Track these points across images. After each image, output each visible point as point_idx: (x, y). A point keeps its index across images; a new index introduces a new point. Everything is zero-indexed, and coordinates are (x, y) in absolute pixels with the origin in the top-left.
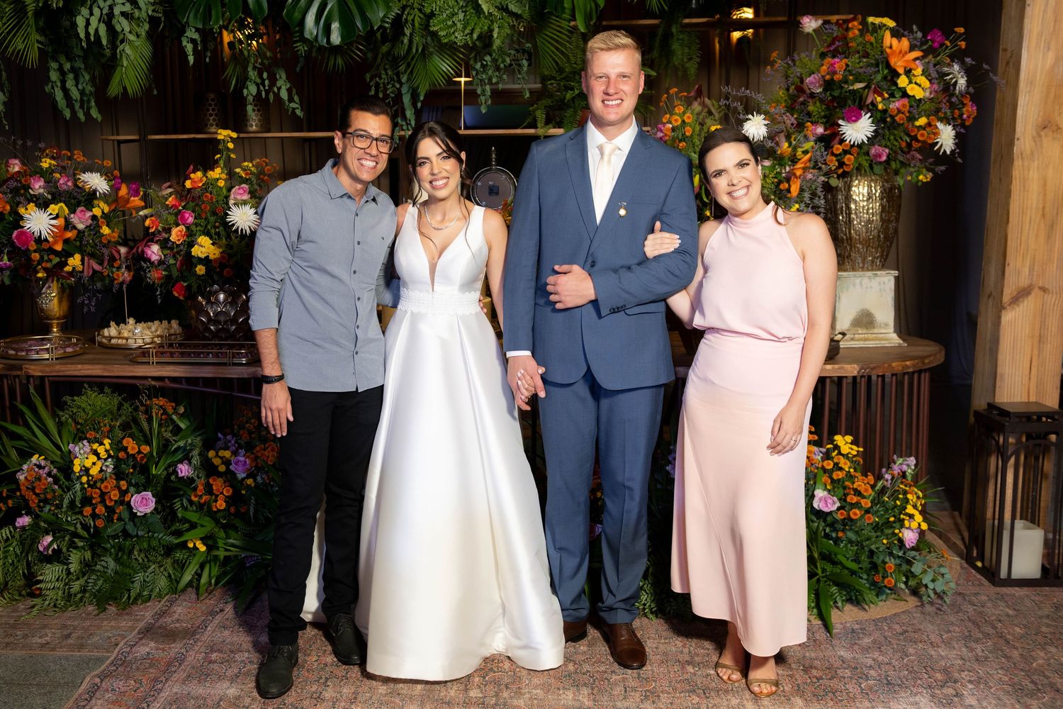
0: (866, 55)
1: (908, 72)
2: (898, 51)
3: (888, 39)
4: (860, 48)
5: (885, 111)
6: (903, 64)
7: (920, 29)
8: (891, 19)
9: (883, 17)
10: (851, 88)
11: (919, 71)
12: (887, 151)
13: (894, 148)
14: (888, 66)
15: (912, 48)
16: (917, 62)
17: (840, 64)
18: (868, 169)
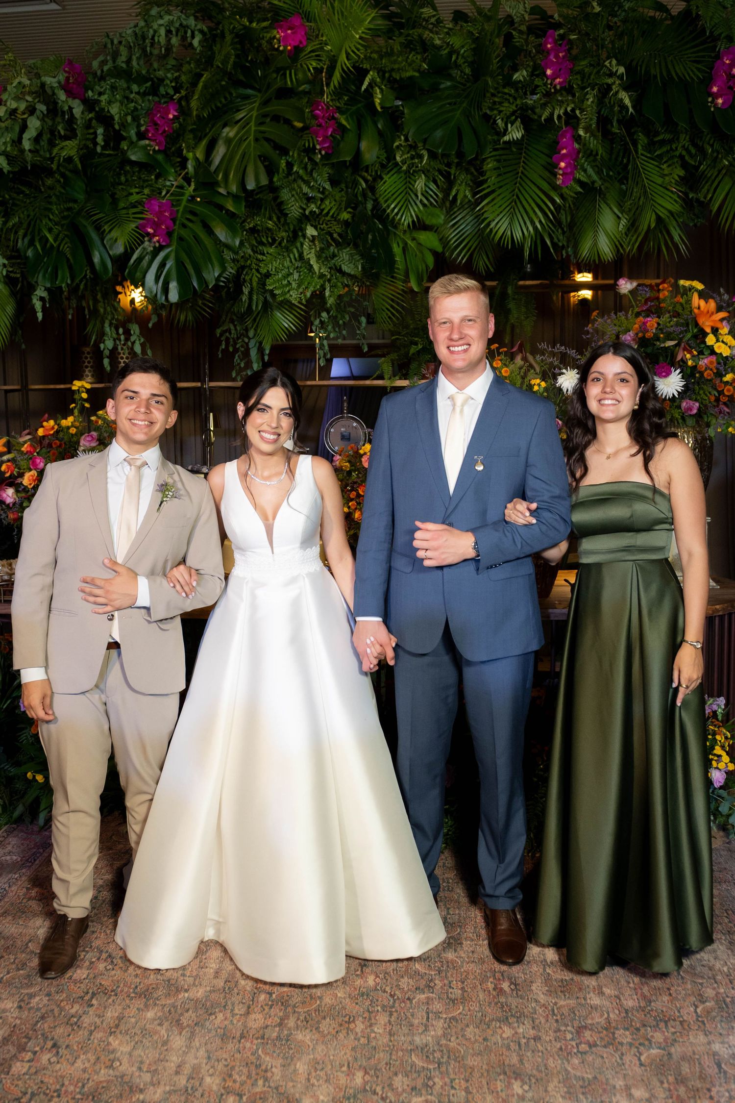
0: (677, 315)
1: (715, 331)
2: (706, 311)
3: (696, 300)
4: (670, 308)
5: (694, 368)
6: (712, 324)
7: (727, 292)
8: (700, 282)
9: (693, 280)
10: (662, 345)
11: (725, 330)
12: (697, 404)
13: (704, 402)
14: (697, 325)
15: (719, 309)
16: (725, 323)
17: (652, 322)
18: (680, 421)
